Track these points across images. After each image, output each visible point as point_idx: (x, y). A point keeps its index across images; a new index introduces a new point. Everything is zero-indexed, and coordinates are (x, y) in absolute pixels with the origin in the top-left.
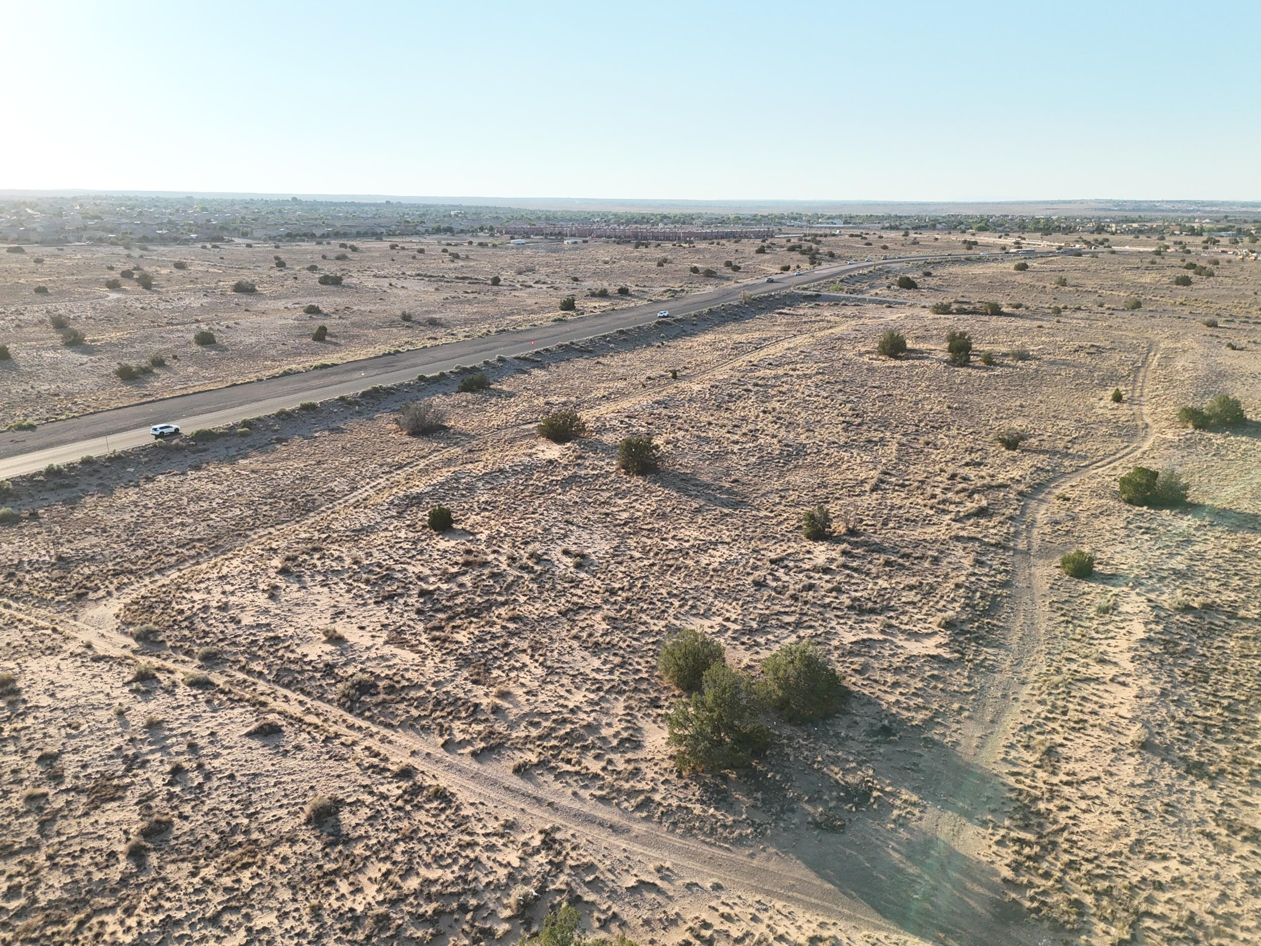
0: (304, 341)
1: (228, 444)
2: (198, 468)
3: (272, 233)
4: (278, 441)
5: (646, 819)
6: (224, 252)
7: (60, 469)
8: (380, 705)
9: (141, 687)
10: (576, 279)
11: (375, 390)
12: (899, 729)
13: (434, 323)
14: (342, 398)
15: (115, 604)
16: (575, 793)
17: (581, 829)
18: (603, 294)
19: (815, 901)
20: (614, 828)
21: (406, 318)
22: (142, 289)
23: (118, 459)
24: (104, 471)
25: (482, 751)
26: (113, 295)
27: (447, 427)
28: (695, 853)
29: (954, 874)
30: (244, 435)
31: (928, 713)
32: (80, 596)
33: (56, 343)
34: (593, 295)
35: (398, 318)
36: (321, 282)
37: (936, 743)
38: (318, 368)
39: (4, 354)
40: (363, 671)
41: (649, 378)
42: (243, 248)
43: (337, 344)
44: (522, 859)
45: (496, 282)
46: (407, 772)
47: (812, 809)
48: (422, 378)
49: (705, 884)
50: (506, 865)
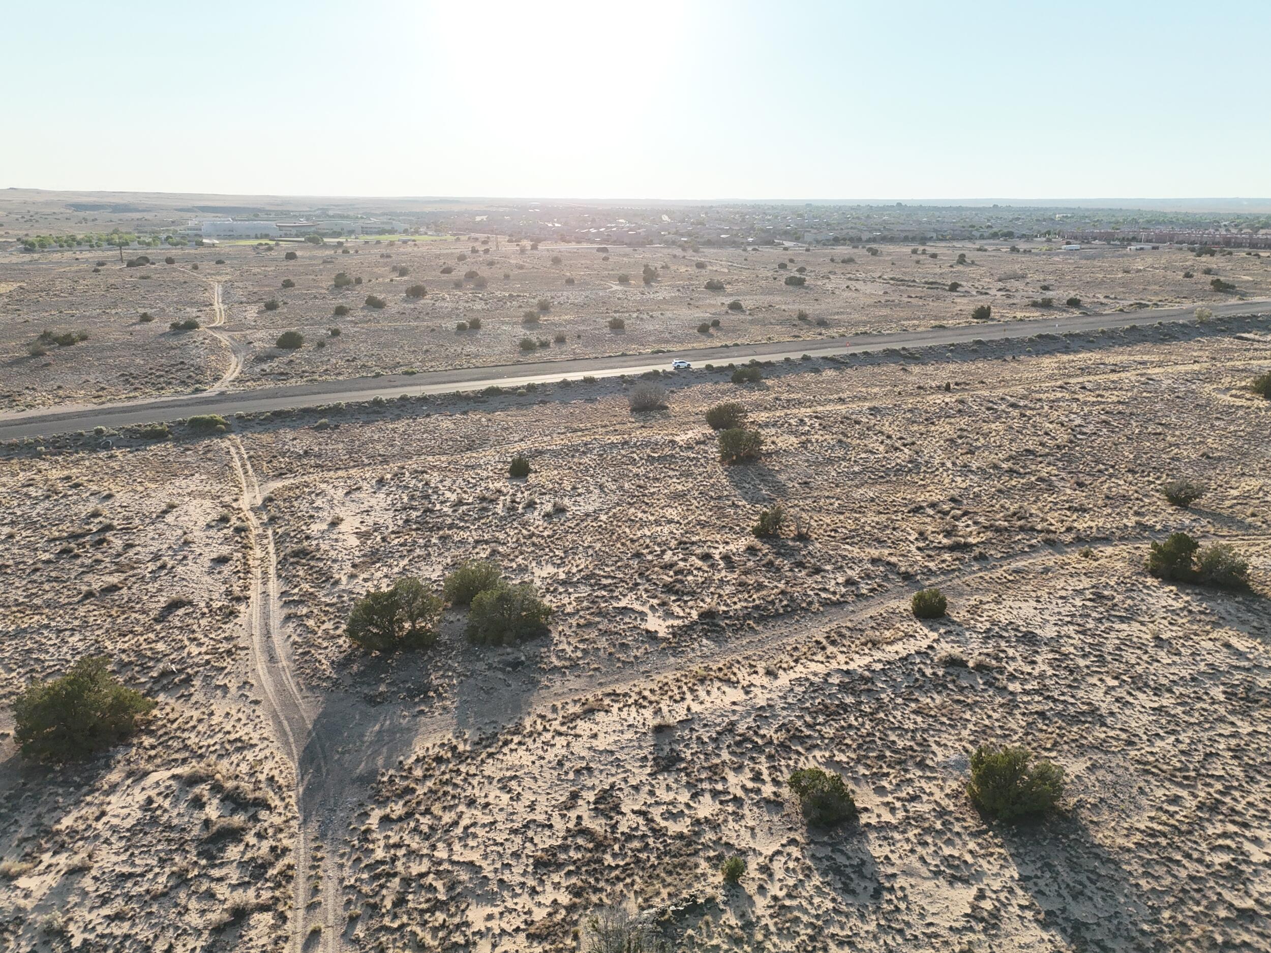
0: (690, 331)
1: (503, 400)
2: (464, 413)
3: (819, 237)
4: (541, 402)
5: (295, 661)
6: (758, 254)
7: (381, 401)
8: (292, 564)
9: (213, 524)
10: (1046, 288)
11: (656, 373)
12: (528, 666)
13: (822, 323)
14: (623, 376)
15: (287, 483)
16: (290, 636)
17: (258, 653)
18: (1047, 304)
19: (288, 729)
20: (272, 659)
21: (803, 317)
22: (642, 283)
23: (424, 400)
24: (409, 406)
25: (290, 602)
26: (616, 287)
27: (667, 408)
28: (283, 684)
29: (385, 750)
30: (521, 395)
31: (567, 664)
32: (281, 474)
33: (520, 320)
34: (1035, 305)
35: (795, 317)
36: (786, 283)
37: (535, 683)
38: (653, 353)
39: (476, 325)
40: (317, 545)
41: (919, 388)
42: (780, 251)
43: (712, 336)
44: (200, 653)
45: (954, 287)
46: (238, 599)
47: (382, 688)
48: (709, 367)
49: (252, 698)
50: (189, 654)
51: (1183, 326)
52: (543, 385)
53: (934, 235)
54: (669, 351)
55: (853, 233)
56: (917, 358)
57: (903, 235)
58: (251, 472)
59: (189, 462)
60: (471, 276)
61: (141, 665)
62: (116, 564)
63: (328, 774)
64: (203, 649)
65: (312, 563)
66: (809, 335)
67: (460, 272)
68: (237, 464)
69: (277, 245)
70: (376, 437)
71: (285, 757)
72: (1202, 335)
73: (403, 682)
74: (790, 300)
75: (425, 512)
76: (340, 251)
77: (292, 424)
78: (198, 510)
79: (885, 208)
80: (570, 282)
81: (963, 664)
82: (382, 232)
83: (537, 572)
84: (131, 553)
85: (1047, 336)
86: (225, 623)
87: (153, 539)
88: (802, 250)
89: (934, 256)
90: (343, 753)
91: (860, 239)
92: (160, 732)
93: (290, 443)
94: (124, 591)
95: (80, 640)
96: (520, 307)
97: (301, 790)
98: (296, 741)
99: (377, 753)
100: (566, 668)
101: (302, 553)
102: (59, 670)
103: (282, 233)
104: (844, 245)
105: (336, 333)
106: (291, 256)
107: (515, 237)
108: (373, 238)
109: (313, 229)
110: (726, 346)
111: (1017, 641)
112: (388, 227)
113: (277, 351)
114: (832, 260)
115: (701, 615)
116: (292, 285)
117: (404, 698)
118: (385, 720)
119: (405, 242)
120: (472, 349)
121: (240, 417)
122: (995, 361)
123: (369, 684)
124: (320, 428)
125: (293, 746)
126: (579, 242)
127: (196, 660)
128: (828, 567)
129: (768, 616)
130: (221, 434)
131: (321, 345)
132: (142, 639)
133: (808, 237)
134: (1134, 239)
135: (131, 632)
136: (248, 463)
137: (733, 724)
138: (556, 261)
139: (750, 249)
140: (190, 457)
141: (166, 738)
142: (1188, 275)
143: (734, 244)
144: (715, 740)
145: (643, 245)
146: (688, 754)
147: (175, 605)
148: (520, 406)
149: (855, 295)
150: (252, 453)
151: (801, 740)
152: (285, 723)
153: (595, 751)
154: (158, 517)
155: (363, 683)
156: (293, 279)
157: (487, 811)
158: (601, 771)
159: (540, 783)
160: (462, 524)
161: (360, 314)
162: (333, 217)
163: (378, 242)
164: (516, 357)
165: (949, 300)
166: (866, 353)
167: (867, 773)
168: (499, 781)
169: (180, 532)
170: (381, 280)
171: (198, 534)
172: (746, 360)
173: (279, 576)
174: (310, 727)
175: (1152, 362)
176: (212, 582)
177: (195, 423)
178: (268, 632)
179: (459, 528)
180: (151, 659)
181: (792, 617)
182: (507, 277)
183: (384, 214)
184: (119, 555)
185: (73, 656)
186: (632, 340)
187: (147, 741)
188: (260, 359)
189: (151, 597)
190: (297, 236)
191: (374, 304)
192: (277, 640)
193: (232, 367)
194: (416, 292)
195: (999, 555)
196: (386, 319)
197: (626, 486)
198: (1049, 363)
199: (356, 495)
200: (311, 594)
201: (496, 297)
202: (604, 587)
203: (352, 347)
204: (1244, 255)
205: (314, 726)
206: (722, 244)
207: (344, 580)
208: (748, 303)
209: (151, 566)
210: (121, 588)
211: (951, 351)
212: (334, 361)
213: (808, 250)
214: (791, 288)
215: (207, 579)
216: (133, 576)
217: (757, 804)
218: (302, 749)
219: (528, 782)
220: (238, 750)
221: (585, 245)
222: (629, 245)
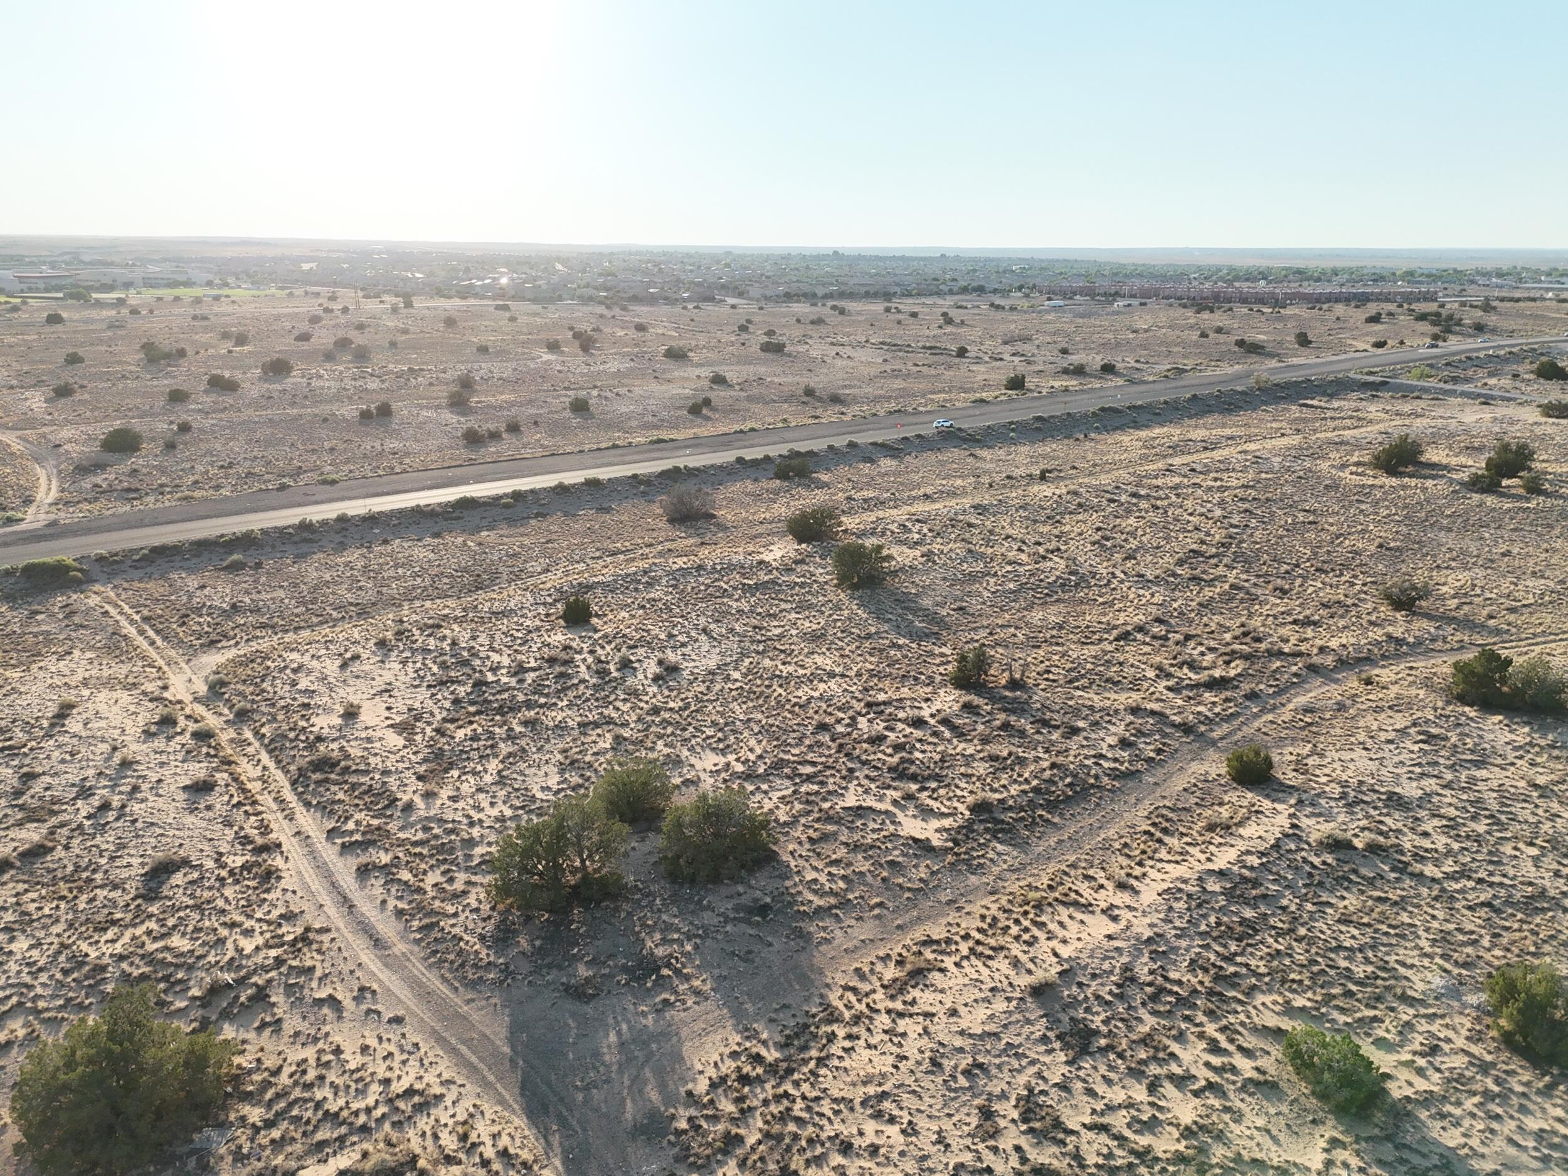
0: (679, 413)
1: (485, 514)
2: (437, 535)
3: (768, 293)
4: (537, 515)
5: (417, 942)
6: (702, 313)
7: (311, 524)
8: (319, 783)
9: (153, 729)
10: (1065, 351)
11: (677, 469)
12: (779, 911)
13: (835, 399)
14: (635, 476)
15: (231, 654)
16: (384, 902)
17: (350, 936)
18: (1079, 371)
19: (474, 1059)
20: (377, 943)
21: (809, 392)
22: (579, 351)
23: (372, 520)
24: (353, 529)
25: (352, 844)
26: (547, 357)
27: (714, 516)
28: (420, 984)
29: (648, 1073)
30: (507, 506)
31: (833, 901)
32: (213, 643)
33: (444, 402)
34: (1066, 371)
35: (801, 392)
36: (762, 350)
37: (803, 936)
38: (652, 442)
39: (385, 411)
40: (342, 749)
41: (1009, 477)
42: (726, 310)
43: (708, 419)
44: (257, 948)
45: (962, 352)
46: (265, 849)
47: (583, 971)
48: (740, 460)
49: (387, 1015)
50: (239, 951)
51: (1242, 393)
52: (532, 491)
53: (898, 289)
54: (672, 440)
55: (806, 288)
56: (978, 441)
57: (863, 290)
58: (159, 642)
59: (48, 633)
60: (343, 344)
61: (165, 978)
62: (21, 807)
63: (585, 1130)
64: (260, 941)
65: (353, 779)
66: (829, 415)
67: (323, 338)
68: (132, 631)
69: (24, 303)
70: (327, 577)
71: (499, 1108)
72: (1265, 403)
73: (611, 956)
74: (778, 371)
75: (474, 685)
76: (125, 311)
77: (186, 564)
78: (115, 709)
79: (819, 258)
80: (483, 350)
81: (1348, 846)
82: (174, 284)
83: (699, 765)
84: (37, 787)
85: (1110, 409)
86: (268, 891)
87: (63, 761)
88: (754, 308)
89: (914, 315)
90: (586, 1088)
91: (814, 295)
92: (269, 1095)
93: (198, 593)
94: (59, 852)
95: (32, 947)
96: (431, 384)
97: (557, 1162)
98: (500, 1079)
99: (638, 1083)
100: (836, 907)
101: (324, 764)
102: (20, 1004)
103: (23, 286)
104: (799, 301)
105: (185, 428)
106: (54, 319)
107: (371, 291)
108: (168, 293)
109: (70, 280)
110: (741, 431)
111: (1386, 806)
112: (181, 278)
113: (109, 457)
114: (798, 321)
115: (973, 809)
116: (80, 360)
117: (627, 984)
118: (617, 1023)
119: (217, 298)
120: (393, 444)
121: (101, 559)
122: (1066, 442)
123: (560, 968)
124: (236, 568)
125: (498, 1086)
126: (464, 298)
127: (258, 959)
128: (1081, 724)
129: (1057, 801)
130: (79, 585)
131: (171, 446)
132: (139, 931)
133: (755, 291)
134: (1117, 294)
135: (114, 923)
136: (147, 627)
137: (1126, 968)
138: (450, 322)
139: (690, 306)
140: (44, 624)
141: (282, 1104)
142: (1204, 335)
143: (670, 301)
144: (1120, 997)
145: (551, 300)
146: (1097, 1022)
147: (161, 871)
148: (512, 522)
149: (851, 364)
150: (146, 612)
151: (1232, 980)
152: (464, 1049)
153: (971, 1036)
154: (52, 725)
155: (550, 966)
156: (81, 352)
157: (881, 1159)
158: (999, 1067)
159: (927, 1100)
160: (543, 700)
161: (209, 399)
162: (90, 263)
163: (177, 299)
164: (464, 453)
165: (963, 368)
166: (919, 436)
167: (1349, 1020)
168: (863, 1104)
169: (105, 747)
170: (211, 351)
171: (135, 748)
172: (783, 449)
173: (308, 805)
174: (506, 1049)
175: (1240, 437)
176: (204, 824)
177: (31, 571)
178: (345, 899)
179: (541, 706)
180: (177, 966)
181: (1086, 799)
182: (393, 344)
183: (165, 260)
184: (18, 793)
185: (34, 975)
186: (609, 426)
187: (255, 1114)
188: (83, 469)
189: (112, 859)
190: (47, 290)
191: (219, 384)
192: (367, 909)
193: (43, 481)
194: (278, 368)
195: (1271, 691)
196: (249, 405)
197: (738, 628)
198: (1131, 441)
199: (356, 667)
200: (379, 828)
201: (391, 372)
202: (809, 778)
203: (218, 447)
204: (1245, 311)
205: (513, 1049)
206: (652, 300)
207: (418, 801)
208: (731, 374)
209: (84, 808)
210: (53, 849)
211: (1013, 430)
212: (199, 468)
213: (761, 308)
214: (770, 356)
215: (189, 820)
216: (62, 825)
217: (1244, 1088)
218: (517, 1091)
219: (908, 1100)
220: (420, 1108)
221: (472, 302)
222: (534, 301)
